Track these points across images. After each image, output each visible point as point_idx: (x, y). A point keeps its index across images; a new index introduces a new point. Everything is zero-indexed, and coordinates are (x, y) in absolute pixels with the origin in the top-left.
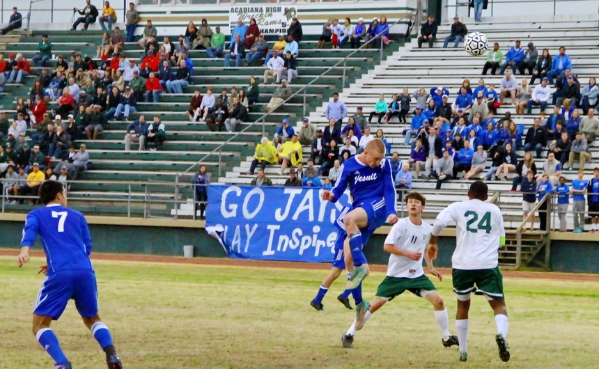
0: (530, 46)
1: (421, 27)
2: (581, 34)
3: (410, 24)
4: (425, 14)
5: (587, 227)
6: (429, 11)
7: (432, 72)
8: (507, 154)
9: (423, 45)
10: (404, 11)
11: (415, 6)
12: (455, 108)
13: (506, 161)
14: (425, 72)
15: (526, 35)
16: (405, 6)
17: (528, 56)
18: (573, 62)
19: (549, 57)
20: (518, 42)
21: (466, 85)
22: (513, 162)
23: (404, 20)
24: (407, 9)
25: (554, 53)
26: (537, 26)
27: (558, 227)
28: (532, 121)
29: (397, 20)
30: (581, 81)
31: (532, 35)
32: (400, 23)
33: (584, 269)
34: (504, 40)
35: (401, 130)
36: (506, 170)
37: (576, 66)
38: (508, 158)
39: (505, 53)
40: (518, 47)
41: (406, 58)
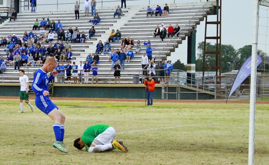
0: (48, 19)
1: (11, 14)
2: (66, 15)
3: (8, 13)
4: (13, 9)
5: (66, 82)
6: (15, 9)
7: (15, 29)
8: (39, 57)
9: (12, 20)
10: (6, 9)
11: (10, 7)
12: (22, 42)
13: (39, 59)
14: (13, 29)
15: (48, 16)
16: (6, 7)
17: (48, 23)
18: (63, 25)
19: (54, 23)
20: (44, 19)
21: (26, 33)
22: (42, 60)
23: (6, 11)
24: (7, 8)
25: (56, 22)
26: (51, 13)
27: (57, 82)
28: (48, 46)
29: (3, 12)
30: (65, 31)
31: (50, 16)
32: (4, 12)
33: (65, 96)
34: (40, 18)
35: (4, 49)
36: (39, 63)
37: (64, 27)
38: (40, 58)
39: (40, 22)
40: (44, 20)
41: (7, 25)
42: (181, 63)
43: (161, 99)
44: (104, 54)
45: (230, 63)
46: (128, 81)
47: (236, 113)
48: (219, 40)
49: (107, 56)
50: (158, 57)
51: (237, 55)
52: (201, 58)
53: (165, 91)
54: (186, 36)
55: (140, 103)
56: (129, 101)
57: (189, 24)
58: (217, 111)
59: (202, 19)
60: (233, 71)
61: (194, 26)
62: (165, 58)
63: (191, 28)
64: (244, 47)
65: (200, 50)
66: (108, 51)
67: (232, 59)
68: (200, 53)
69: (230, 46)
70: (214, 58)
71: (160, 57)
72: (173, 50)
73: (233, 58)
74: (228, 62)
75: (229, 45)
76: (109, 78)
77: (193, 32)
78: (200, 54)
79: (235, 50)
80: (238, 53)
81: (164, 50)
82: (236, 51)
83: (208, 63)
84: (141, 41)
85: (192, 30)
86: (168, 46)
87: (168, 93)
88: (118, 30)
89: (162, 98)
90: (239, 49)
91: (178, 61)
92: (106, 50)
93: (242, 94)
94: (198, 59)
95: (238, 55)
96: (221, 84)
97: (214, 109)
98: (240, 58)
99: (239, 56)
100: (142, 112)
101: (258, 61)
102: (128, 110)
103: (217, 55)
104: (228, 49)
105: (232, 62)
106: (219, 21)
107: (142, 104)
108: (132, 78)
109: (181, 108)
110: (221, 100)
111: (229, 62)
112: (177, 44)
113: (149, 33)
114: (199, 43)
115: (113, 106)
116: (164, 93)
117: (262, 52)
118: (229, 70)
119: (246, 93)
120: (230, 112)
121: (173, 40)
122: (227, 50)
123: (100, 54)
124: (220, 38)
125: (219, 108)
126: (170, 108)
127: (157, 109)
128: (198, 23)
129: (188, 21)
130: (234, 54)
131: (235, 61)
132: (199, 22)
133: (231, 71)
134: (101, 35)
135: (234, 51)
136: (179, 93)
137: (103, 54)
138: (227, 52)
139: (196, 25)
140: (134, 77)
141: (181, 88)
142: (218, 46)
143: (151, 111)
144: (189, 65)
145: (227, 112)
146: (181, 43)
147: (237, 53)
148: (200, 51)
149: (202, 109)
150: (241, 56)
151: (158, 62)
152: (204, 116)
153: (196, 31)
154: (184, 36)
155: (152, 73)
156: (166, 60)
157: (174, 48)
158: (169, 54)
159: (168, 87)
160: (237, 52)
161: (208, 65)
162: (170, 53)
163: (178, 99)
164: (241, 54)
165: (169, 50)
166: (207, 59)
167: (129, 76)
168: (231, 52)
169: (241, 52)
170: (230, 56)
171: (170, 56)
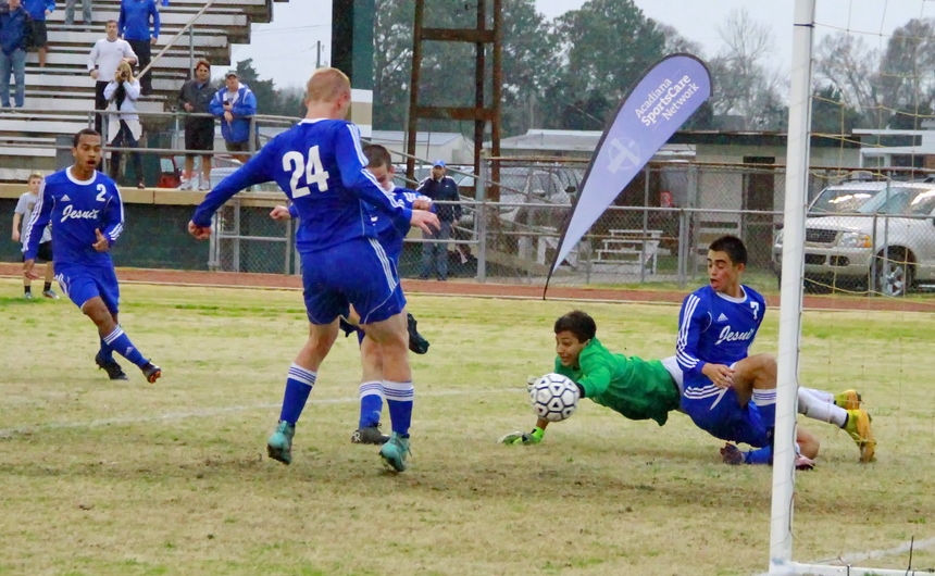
42: (259, 79)
43: (206, 268)
45: (514, 89)
46: (25, 167)
50: (187, 48)
51: (551, 46)
53: (228, 227)
58: (508, 332)
60: (532, 132)
62: (221, 54)
64: (587, 4)
67: (524, 66)
71: (196, 48)
73: (531, 64)
74: (506, 86)
79: (544, 22)
80: (555, 39)
81: (216, 8)
82: (547, 25)
87: (242, 240)
89: (211, 263)
90: (561, 18)
93: (605, 256)
95: (559, 49)
96: (502, 198)
97: (496, 327)
98: (565, 62)
99: (563, 53)
101: (695, 88)
103: (480, 46)
105: (526, 83)
108: (52, 152)
110: (511, 282)
111: (511, 83)
116: (222, 240)
118: (512, 125)
119: (624, 251)
125: (517, 323)
126: (273, 314)
127: (208, 318)
130: (536, 45)
131: (544, 82)
133: (520, 130)
135: (539, 28)
140: (59, 151)
147: (550, 37)
149: (433, 324)
150: (573, 54)
151: (185, 75)
155: (124, 125)
156: (227, 62)
157: (268, 1)
158: (241, 32)
159: (243, 209)
160: (551, 31)
162: (247, 27)
163: (292, 272)
164: (573, 45)
165: (240, 13)
166: (400, 64)
167: (29, 143)
168: (523, 32)
169: (572, 31)
170: (517, 52)
171: (249, 42)
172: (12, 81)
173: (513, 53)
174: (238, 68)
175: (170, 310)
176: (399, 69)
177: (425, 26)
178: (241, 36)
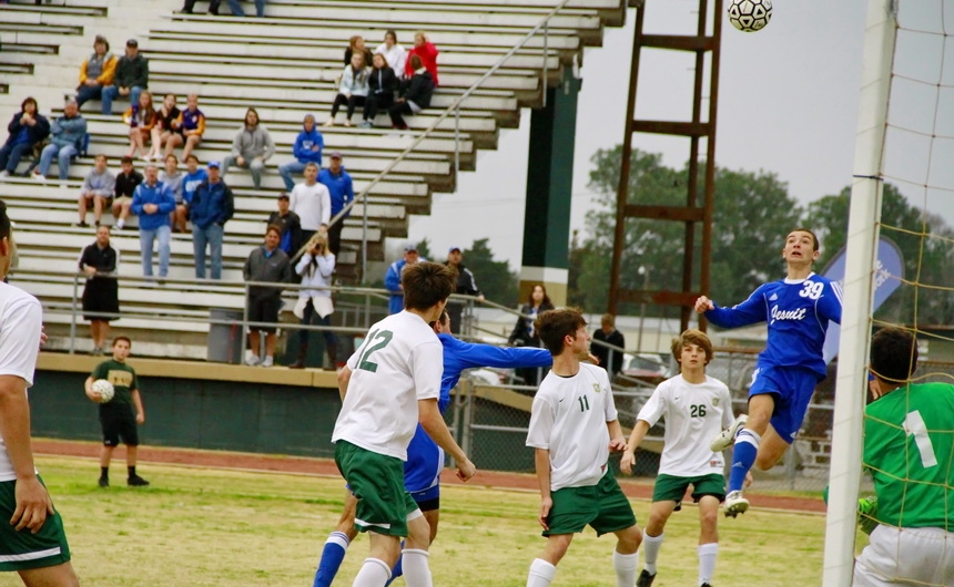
42: (495, 260)
44: (49, 177)
46: (178, 342)
47: (776, 566)
48: (703, 142)
49: (63, 191)
50: (359, 218)
52: (606, 241)
54: (521, 104)
55: (239, 473)
56: (178, 460)
57: (539, 41)
59: (613, 19)
61: (568, 55)
62: (398, 225)
63: (553, 63)
65: (600, 189)
66: (72, 160)
68: (599, 208)
69: (769, 180)
70: (678, 245)
71: (370, 218)
72: (447, 181)
74: (753, 273)
75: (766, 173)
76: (66, 318)
77: (561, 86)
78: (602, 217)
79: (797, 206)
81: (394, 176)
82: (801, 210)
83: (642, 270)
84: (263, 114)
85: (553, 75)
86: (416, 154)
88: (132, 45)
90: (817, 204)
91: (480, 248)
92: (55, 155)
94: (589, 244)
100: (243, 528)
102: (166, 514)
103: (690, 224)
104: (759, 198)
106: (709, 32)
107: (250, 480)
108: (205, 327)
109: (469, 519)
111: (760, 269)
112: (468, 146)
113: (315, 74)
114: (600, 152)
115: (78, 487)
117: (942, 229)
120: (740, 554)
121: (448, 123)
122: (750, 200)
123: (27, 175)
124: (710, 130)
128: (592, 39)
129: (536, 21)
132: (599, 30)
134: (30, 67)
135: (791, 214)
136: (466, 430)
137: (41, 179)
138: (751, 214)
139: (579, 50)
140: (214, 326)
141: (479, 401)
142: (700, 174)
143: (299, 524)
144: (532, 273)
145: (727, 556)
146: (493, 147)
147: (805, 222)
148: (603, 197)
150: (828, 240)
152: (595, 571)
153: (577, 84)
154: (512, 104)
155: (310, 303)
156: (405, 235)
157: (452, 169)
158: (420, 203)
160: (805, 216)
161: (641, 278)
162: (428, 197)
164: (828, 232)
165: (420, 182)
166: (640, 247)
167: (184, 316)
168: (775, 217)
169: (829, 219)
170: (767, 237)
171: (428, 213)
172: (208, 251)
173: (762, 239)
174: (474, 247)
175: (297, 505)
176: (640, 252)
177: (628, 202)
178: (420, 207)
